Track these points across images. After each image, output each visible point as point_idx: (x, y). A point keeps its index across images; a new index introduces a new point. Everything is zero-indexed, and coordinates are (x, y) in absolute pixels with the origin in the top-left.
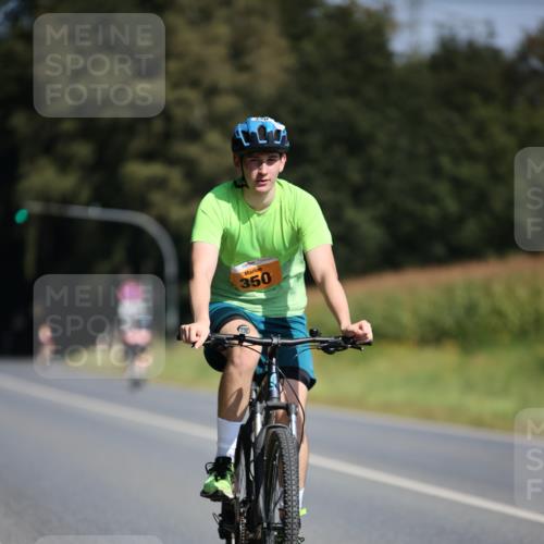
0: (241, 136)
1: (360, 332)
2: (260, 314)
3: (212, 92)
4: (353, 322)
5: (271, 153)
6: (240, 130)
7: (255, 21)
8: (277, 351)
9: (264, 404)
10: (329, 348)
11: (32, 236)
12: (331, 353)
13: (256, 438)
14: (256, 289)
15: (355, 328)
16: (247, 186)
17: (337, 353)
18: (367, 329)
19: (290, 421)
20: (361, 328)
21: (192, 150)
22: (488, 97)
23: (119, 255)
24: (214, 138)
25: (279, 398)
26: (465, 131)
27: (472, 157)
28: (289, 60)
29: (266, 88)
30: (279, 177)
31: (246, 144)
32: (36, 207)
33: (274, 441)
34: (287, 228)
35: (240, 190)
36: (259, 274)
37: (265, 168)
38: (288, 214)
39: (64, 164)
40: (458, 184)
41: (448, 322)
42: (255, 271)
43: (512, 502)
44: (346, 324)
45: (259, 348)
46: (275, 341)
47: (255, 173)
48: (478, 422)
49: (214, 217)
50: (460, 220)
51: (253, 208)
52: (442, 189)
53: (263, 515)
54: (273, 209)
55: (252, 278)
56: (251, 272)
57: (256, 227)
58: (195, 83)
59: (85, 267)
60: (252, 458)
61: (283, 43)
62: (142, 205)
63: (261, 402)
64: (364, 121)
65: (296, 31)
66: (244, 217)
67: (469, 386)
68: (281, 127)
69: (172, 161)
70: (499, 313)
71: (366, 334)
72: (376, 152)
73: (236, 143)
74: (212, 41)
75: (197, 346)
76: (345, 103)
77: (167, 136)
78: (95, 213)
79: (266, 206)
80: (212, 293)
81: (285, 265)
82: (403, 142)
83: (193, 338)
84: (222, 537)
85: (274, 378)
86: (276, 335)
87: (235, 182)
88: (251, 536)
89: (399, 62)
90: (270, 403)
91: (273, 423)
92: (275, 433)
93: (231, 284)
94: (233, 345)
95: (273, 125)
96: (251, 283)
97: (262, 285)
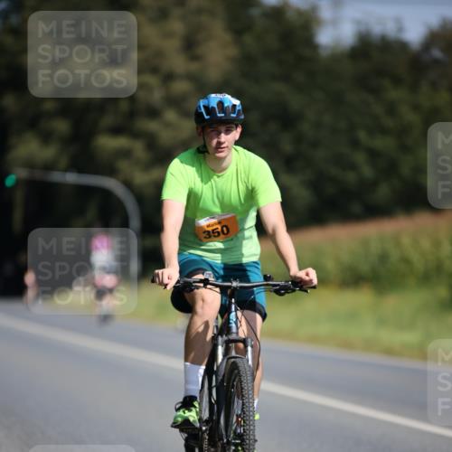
0: (203, 110)
1: (307, 278)
2: (219, 262)
3: (169, 78)
4: (300, 269)
5: (228, 124)
6: (202, 105)
8: (236, 293)
9: (225, 338)
10: (281, 291)
11: (19, 197)
12: (281, 295)
13: (218, 367)
14: (217, 239)
15: (302, 274)
16: (207, 152)
18: (313, 275)
20: (307, 275)
21: (152, 126)
22: (397, 81)
23: (92, 212)
24: (171, 115)
25: (237, 333)
27: (384, 131)
28: (233, 51)
29: (214, 74)
31: (207, 117)
32: (23, 173)
34: (242, 188)
35: (202, 155)
36: (219, 227)
37: (223, 137)
38: (243, 176)
39: (46, 138)
40: (373, 154)
41: (365, 268)
42: (215, 224)
43: (426, 420)
44: (295, 271)
47: (215, 142)
48: (389, 351)
49: (180, 179)
50: (374, 184)
51: (213, 170)
52: (360, 158)
54: (231, 171)
55: (213, 230)
56: (212, 225)
57: (216, 187)
58: (154, 70)
59: (63, 222)
60: (214, 384)
61: (227, 37)
62: (111, 171)
63: (222, 336)
64: (295, 101)
65: (239, 27)
66: (206, 178)
67: (382, 322)
68: (237, 102)
69: (135, 135)
70: (406, 261)
72: (305, 127)
73: (198, 116)
74: (168, 35)
75: (169, 287)
76: (279, 87)
77: (132, 114)
79: (224, 169)
81: (241, 219)
82: (327, 119)
83: (166, 281)
85: (233, 316)
86: (235, 280)
87: (198, 149)
90: (230, 337)
91: (233, 354)
92: (235, 363)
93: (196, 236)
94: (198, 288)
95: (230, 100)
96: (213, 234)
97: (222, 236)
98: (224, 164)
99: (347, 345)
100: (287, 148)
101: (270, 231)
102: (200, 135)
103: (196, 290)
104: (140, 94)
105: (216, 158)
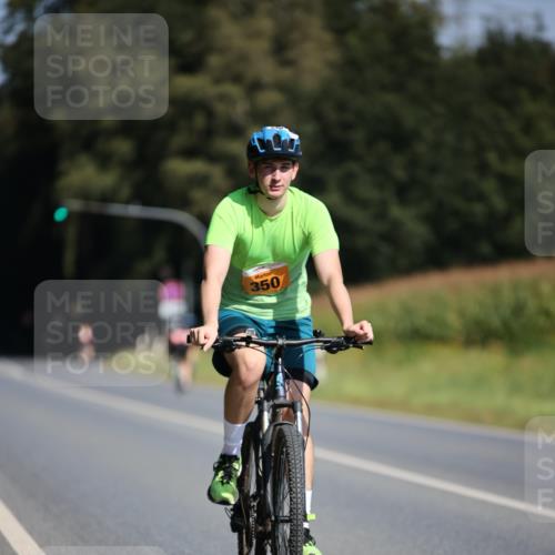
0: (257, 143)
1: (361, 332)
3: (255, 87)
4: (355, 322)
5: (285, 160)
6: (256, 137)
7: (299, 14)
9: (271, 403)
10: (332, 348)
12: (334, 352)
13: (263, 436)
14: (266, 292)
15: (356, 328)
16: (260, 192)
17: (340, 352)
18: (368, 329)
19: (296, 417)
20: (361, 328)
22: (536, 92)
25: (285, 397)
26: (513, 127)
31: (262, 151)
32: (76, 205)
33: (280, 439)
34: (298, 233)
35: (252, 196)
37: (279, 175)
38: (299, 219)
39: (104, 161)
42: (265, 275)
44: (349, 324)
46: (280, 342)
47: (269, 178)
49: (229, 222)
50: (507, 219)
51: (265, 213)
52: (489, 186)
54: (284, 216)
55: (262, 282)
56: (262, 276)
57: (268, 232)
58: (237, 79)
60: (260, 455)
61: (327, 37)
62: (183, 203)
63: (268, 401)
64: (410, 117)
66: (257, 223)
67: (516, 388)
69: (213, 158)
71: (366, 334)
72: (421, 148)
73: (252, 150)
74: (254, 35)
75: (205, 348)
76: (391, 99)
77: (209, 133)
78: (135, 211)
81: (294, 269)
82: (449, 138)
83: (202, 341)
84: (234, 530)
85: (280, 377)
87: (249, 189)
88: (260, 528)
89: (446, 56)
90: (277, 402)
91: (280, 420)
92: (281, 430)
93: (242, 288)
94: (240, 347)
95: (287, 134)
96: (261, 287)
97: (271, 288)
98: (278, 206)
100: (400, 173)
101: (325, 281)
102: (252, 171)
103: (237, 350)
104: (220, 108)
105: (270, 198)
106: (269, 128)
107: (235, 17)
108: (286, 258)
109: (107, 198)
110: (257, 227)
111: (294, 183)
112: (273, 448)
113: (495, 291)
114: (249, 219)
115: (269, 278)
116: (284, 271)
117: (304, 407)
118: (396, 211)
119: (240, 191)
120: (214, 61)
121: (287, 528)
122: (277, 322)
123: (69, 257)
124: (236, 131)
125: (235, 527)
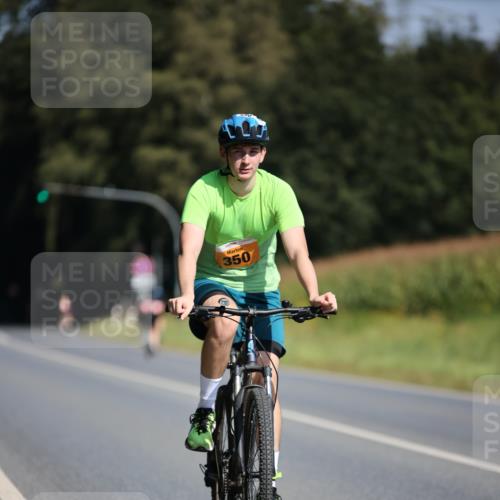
0: (228, 130)
1: (326, 303)
2: (241, 290)
3: (217, 82)
4: (320, 294)
5: (253, 145)
6: (226, 125)
7: (258, 17)
8: (254, 320)
9: (243, 368)
10: (299, 317)
11: (52, 214)
12: (301, 321)
13: (236, 398)
14: (238, 266)
15: (321, 299)
17: (306, 322)
18: (332, 300)
19: (266, 382)
20: (327, 299)
21: (198, 136)
22: (471, 86)
23: (132, 232)
26: (450, 117)
28: (289, 53)
30: (260, 167)
31: (232, 137)
32: (57, 188)
33: (251, 400)
34: (266, 213)
35: (224, 177)
37: (248, 158)
38: (267, 200)
39: (82, 149)
42: (236, 250)
44: (315, 295)
45: (238, 318)
46: (252, 311)
47: (239, 162)
49: (202, 201)
50: (445, 200)
51: (235, 193)
52: (429, 170)
53: (243, 465)
54: (253, 196)
55: (234, 257)
56: (233, 252)
57: (238, 211)
58: (201, 74)
59: (99, 246)
60: (232, 415)
61: (283, 37)
62: (153, 186)
63: (240, 366)
64: (357, 109)
65: (295, 25)
66: (228, 202)
69: (180, 146)
70: (481, 285)
71: (330, 305)
72: (368, 137)
73: (222, 136)
74: (218, 35)
75: (183, 317)
76: (340, 92)
77: (177, 123)
78: (110, 193)
80: (198, 271)
81: (263, 245)
82: (393, 127)
83: (180, 310)
84: (207, 485)
85: (251, 344)
87: (221, 171)
88: (232, 483)
89: (389, 54)
90: (247, 367)
91: (251, 384)
92: (252, 393)
93: (216, 262)
94: (214, 316)
95: (256, 121)
96: (232, 261)
97: (242, 263)
98: (248, 187)
99: (414, 379)
100: (349, 160)
101: (292, 257)
102: (223, 156)
104: (186, 101)
105: (240, 180)
106: (238, 115)
107: (200, 19)
108: (256, 235)
109: (85, 182)
110: (228, 206)
111: (262, 166)
112: (244, 410)
113: (435, 265)
114: (220, 199)
115: (240, 253)
116: (254, 246)
117: (273, 372)
118: (345, 194)
119: (213, 173)
120: (181, 58)
121: (257, 483)
122: (248, 294)
123: (51, 235)
124: (201, 122)
125: (209, 482)
